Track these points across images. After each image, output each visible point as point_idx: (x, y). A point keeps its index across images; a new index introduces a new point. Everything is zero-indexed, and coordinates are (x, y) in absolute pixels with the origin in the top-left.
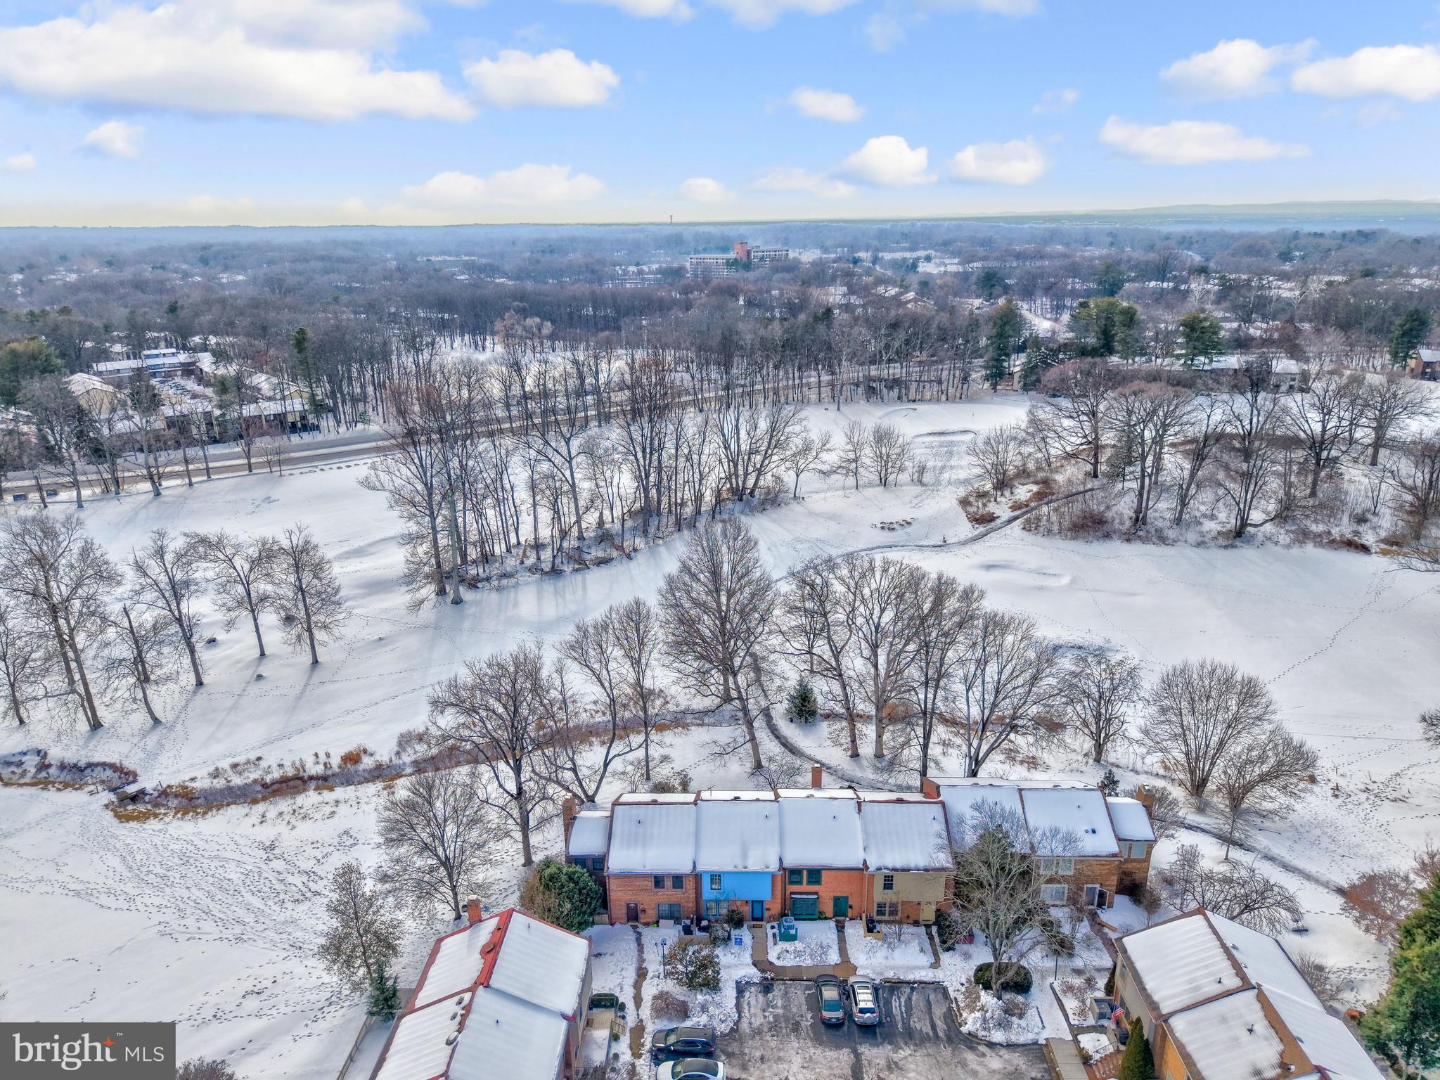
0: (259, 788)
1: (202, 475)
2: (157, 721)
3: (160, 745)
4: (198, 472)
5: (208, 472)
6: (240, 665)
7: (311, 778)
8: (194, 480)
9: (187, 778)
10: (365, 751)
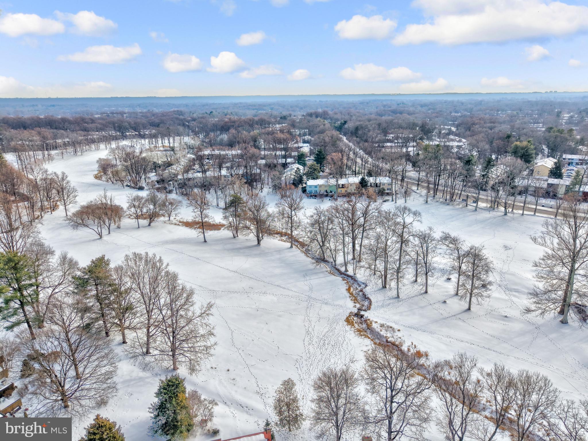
0: (385, 340)
1: (532, 211)
2: (398, 297)
3: (389, 304)
4: (530, 209)
5: (535, 210)
6: (446, 294)
7: (401, 350)
8: (525, 212)
9: (375, 320)
10: (427, 355)
